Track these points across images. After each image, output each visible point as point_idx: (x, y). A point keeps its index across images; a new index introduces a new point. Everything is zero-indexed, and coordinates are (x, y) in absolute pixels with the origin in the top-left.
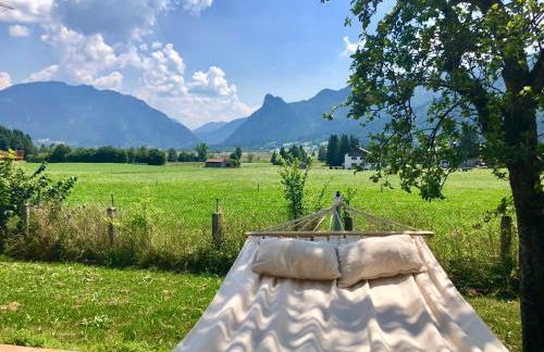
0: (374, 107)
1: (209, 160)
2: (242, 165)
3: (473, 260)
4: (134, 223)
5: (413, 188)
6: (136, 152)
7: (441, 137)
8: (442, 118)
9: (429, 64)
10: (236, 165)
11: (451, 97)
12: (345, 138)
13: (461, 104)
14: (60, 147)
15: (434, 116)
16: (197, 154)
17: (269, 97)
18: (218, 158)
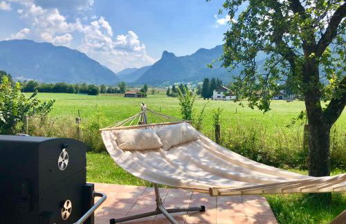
0: (235, 62)
1: (127, 93)
2: (148, 96)
3: (287, 149)
4: (92, 127)
5: (255, 107)
6: (80, 87)
7: (271, 79)
8: (272, 68)
9: (266, 38)
10: (144, 96)
11: (275, 57)
12: (213, 80)
13: (281, 61)
14: (31, 82)
15: (267, 67)
16: (119, 89)
17: (165, 53)
18: (133, 91)
